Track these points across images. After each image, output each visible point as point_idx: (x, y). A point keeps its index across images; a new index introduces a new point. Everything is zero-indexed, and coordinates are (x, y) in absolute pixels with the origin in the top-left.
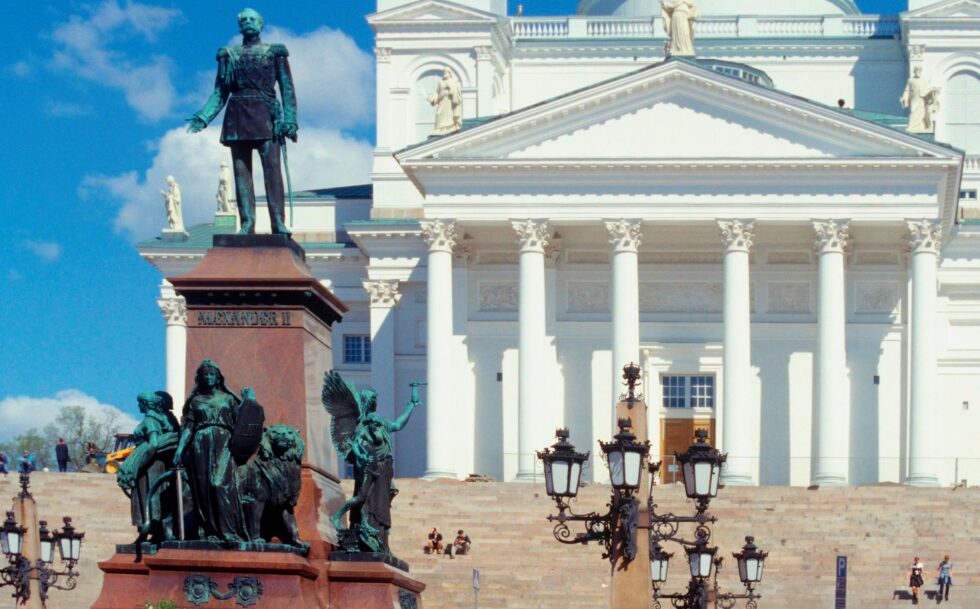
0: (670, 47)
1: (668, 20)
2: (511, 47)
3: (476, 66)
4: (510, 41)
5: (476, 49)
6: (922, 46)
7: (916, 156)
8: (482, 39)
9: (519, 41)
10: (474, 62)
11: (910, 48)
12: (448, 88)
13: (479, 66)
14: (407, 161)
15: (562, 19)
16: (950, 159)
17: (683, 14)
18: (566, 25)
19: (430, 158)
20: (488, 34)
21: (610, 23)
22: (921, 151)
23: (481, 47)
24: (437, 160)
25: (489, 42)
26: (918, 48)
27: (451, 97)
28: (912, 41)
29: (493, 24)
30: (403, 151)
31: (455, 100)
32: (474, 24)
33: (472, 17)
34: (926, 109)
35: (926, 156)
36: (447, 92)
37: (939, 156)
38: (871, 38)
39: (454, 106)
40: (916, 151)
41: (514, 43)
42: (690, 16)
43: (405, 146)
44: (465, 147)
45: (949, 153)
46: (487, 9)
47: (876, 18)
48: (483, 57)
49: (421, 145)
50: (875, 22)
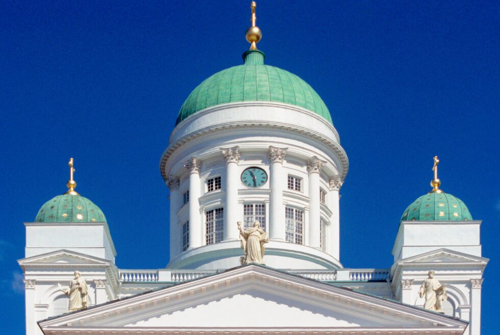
0: (246, 259)
1: (244, 242)
2: (118, 286)
3: (95, 292)
4: (118, 283)
5: (95, 282)
6: (411, 281)
7: (432, 325)
8: (100, 276)
9: (124, 283)
10: (94, 290)
11: (402, 282)
12: (78, 284)
13: (97, 293)
14: (48, 327)
15: (154, 271)
16: (457, 327)
17: (256, 237)
18: (156, 275)
19: (66, 326)
20: (104, 273)
21: (187, 274)
22: (436, 322)
23: (99, 280)
24: (70, 327)
25: (104, 278)
26: (408, 282)
27: (80, 289)
28: (404, 278)
29: (107, 267)
30: (45, 320)
31: (84, 291)
32: (93, 267)
33: (93, 262)
34: (437, 298)
35: (439, 326)
36: (77, 286)
37: (449, 325)
38: (370, 281)
39: (83, 295)
40: (432, 323)
41: (121, 284)
42: (261, 239)
43: (47, 318)
44: (92, 320)
45: (457, 323)
46: (103, 257)
47: (372, 270)
48: (100, 287)
49: (58, 317)
50: (372, 274)
